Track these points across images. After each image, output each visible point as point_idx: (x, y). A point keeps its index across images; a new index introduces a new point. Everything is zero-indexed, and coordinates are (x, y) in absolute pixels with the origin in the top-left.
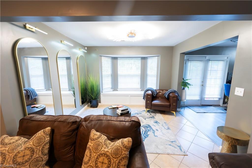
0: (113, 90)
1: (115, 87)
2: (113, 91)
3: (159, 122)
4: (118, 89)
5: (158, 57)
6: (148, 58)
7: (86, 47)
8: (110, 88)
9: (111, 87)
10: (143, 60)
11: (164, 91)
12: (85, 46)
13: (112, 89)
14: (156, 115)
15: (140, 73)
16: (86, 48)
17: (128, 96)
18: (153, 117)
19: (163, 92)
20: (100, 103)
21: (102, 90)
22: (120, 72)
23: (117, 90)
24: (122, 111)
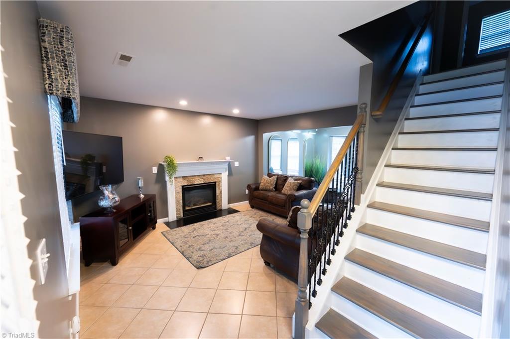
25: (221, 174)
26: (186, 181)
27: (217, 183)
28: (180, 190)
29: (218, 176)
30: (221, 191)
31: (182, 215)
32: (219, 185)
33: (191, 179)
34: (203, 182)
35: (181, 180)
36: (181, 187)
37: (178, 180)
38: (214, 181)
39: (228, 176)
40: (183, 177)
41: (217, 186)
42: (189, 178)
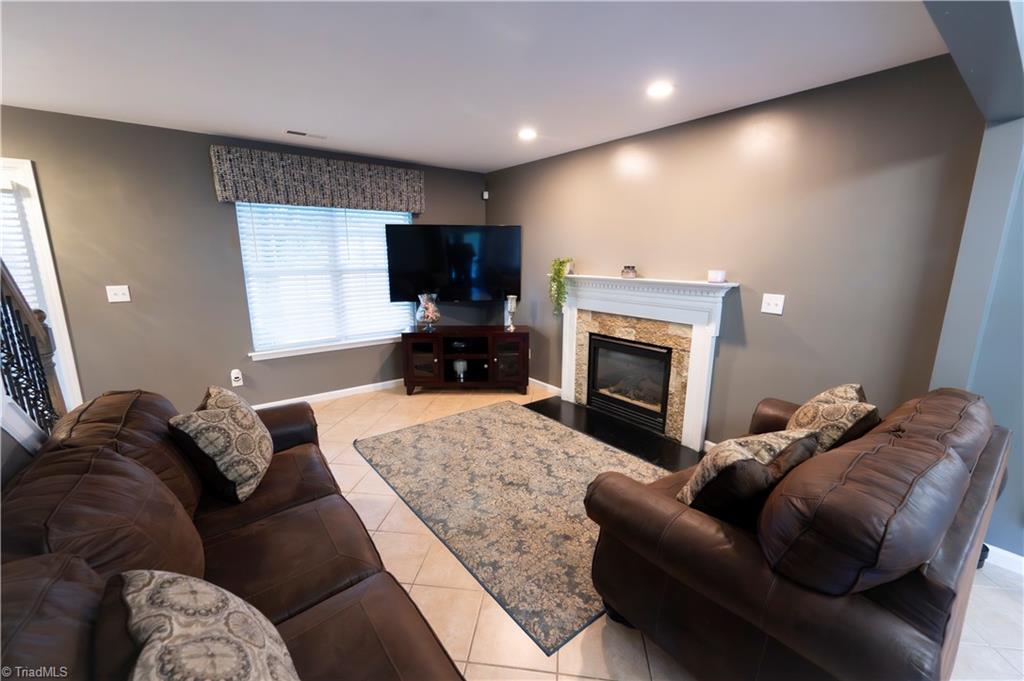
25: (691, 326)
26: (597, 324)
27: (674, 355)
28: (586, 342)
29: (679, 332)
30: (684, 386)
31: (584, 400)
32: (680, 362)
33: (609, 322)
34: (633, 339)
35: (589, 318)
36: (588, 335)
37: (584, 316)
38: (666, 344)
39: (719, 340)
40: (593, 312)
41: (674, 362)
42: (604, 317)
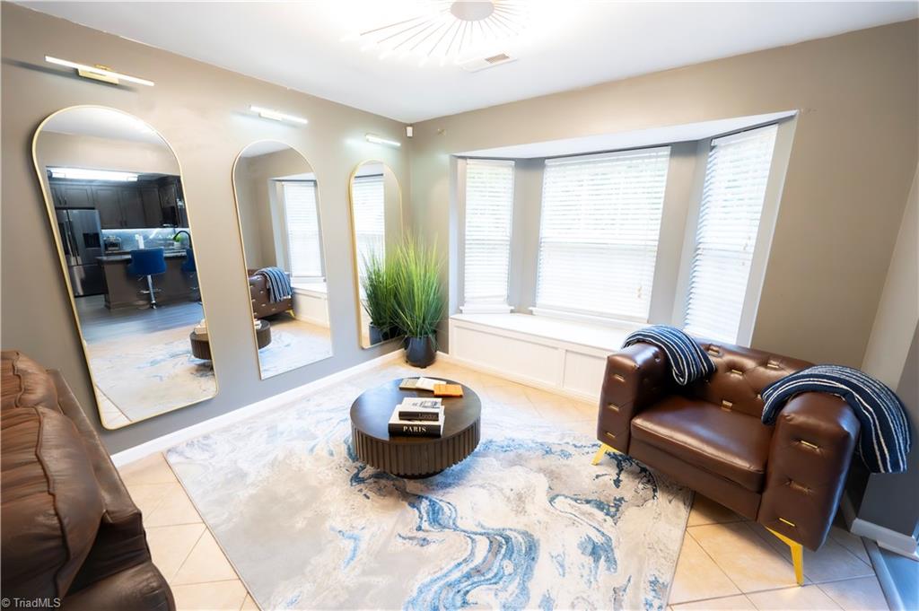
0: (513, 308)
1: (522, 294)
2: (512, 311)
3: (618, 554)
4: (535, 306)
5: (785, 126)
6: (715, 142)
7: (411, 125)
8: (502, 299)
9: (505, 293)
10: (686, 165)
11: (774, 363)
12: (408, 122)
13: (510, 305)
14: (649, 503)
15: (657, 238)
16: (410, 131)
17: (556, 348)
18: (611, 508)
19: (762, 369)
20: (446, 351)
21: (462, 301)
22: (549, 229)
23: (531, 313)
24: (403, 415)
